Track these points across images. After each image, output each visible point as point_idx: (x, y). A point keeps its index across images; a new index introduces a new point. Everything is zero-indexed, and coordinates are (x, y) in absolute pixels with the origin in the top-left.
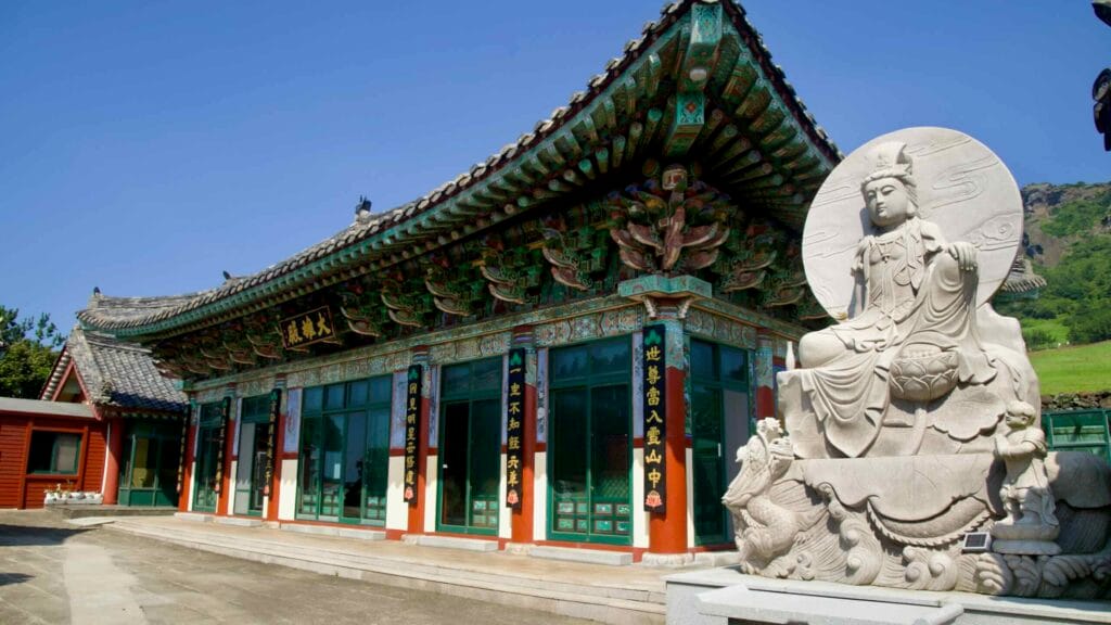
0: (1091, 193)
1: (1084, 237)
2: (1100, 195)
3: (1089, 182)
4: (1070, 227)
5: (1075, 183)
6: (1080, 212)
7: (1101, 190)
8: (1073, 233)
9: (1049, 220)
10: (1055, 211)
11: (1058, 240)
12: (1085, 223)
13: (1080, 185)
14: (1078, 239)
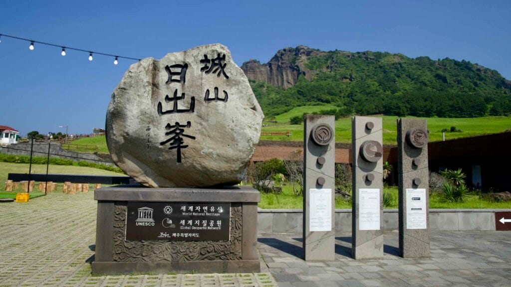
0: (322, 54)
1: (320, 72)
2: (325, 56)
3: (322, 50)
4: (315, 67)
5: (316, 49)
6: (318, 61)
7: (325, 54)
8: (316, 70)
9: (307, 62)
10: (309, 59)
11: (310, 71)
12: (320, 66)
13: (318, 50)
14: (318, 72)
